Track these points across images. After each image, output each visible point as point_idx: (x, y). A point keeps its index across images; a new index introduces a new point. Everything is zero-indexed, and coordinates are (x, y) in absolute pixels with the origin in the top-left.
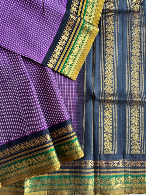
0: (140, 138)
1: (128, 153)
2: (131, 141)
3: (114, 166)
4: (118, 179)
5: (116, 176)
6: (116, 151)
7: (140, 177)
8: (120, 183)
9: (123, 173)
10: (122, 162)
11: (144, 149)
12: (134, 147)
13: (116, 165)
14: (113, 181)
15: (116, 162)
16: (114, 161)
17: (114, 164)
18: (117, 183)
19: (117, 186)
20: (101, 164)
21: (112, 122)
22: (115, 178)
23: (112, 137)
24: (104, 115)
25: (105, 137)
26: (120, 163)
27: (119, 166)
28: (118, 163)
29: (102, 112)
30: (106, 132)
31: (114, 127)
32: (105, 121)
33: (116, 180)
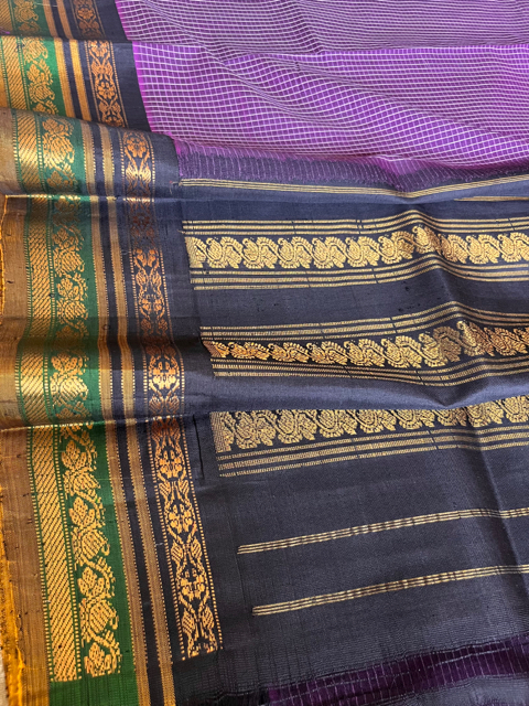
1: (206, 333)
3: (136, 269)
4: (75, 283)
5: (88, 275)
6: (205, 284)
8: (58, 296)
9: (103, 313)
10: (159, 308)
13: (140, 278)
14: (69, 259)
15: (157, 279)
16: (159, 270)
17: (148, 269)
18: (57, 280)
19: (42, 282)
21: (328, 267)
22: (79, 272)
23: (262, 270)
24: (350, 236)
25: (258, 243)
26: (151, 300)
27: (138, 293)
28: (150, 291)
29: (358, 230)
30: (280, 247)
31: (307, 276)
32: (323, 241)
33: (72, 274)
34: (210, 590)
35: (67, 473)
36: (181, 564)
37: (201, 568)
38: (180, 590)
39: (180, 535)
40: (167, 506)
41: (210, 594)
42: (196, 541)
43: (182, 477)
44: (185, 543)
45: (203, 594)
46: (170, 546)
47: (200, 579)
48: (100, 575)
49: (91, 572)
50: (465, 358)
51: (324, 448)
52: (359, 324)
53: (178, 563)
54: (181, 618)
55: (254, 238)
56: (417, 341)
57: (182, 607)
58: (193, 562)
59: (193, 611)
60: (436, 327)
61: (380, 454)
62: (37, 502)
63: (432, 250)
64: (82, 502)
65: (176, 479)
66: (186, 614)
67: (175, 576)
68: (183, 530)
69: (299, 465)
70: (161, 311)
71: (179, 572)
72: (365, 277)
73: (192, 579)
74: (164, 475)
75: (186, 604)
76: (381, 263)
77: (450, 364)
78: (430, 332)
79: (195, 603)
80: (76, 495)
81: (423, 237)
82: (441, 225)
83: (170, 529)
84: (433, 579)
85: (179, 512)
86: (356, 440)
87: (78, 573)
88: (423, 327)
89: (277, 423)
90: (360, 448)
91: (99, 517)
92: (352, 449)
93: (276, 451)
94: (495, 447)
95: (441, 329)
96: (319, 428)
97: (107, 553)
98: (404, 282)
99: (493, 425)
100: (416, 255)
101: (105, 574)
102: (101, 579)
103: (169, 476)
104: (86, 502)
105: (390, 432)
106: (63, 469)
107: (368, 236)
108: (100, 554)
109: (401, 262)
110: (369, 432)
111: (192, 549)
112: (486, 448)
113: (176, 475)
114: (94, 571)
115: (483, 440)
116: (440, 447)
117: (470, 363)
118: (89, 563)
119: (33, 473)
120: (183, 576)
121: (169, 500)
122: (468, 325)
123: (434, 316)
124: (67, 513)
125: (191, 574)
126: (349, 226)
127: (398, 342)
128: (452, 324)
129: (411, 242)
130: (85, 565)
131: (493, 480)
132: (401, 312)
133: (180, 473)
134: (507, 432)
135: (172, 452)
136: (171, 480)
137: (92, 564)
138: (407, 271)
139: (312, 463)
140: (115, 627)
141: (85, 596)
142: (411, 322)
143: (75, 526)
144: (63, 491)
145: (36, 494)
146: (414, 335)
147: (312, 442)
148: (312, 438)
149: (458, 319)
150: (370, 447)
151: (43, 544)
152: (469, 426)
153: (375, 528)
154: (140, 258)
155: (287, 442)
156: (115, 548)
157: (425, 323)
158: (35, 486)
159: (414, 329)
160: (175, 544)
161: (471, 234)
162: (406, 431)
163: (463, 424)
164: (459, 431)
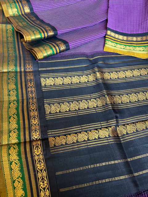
0: (66, 113)
1: (45, 101)
2: (59, 103)
3: (28, 87)
4: (14, 92)
5: (17, 90)
6: (45, 89)
7: (16, 117)
8: (9, 95)
9: (20, 98)
10: (34, 96)
11: (52, 118)
12: (53, 107)
13: (29, 89)
14: (12, 86)
15: (33, 89)
16: (34, 87)
17: (31, 87)
18: (9, 91)
20: (30, 76)
21: (75, 83)
22: (15, 89)
23: (59, 85)
24: (81, 75)
25: (58, 79)
26: (32, 94)
27: (29, 93)
28: (32, 92)
29: (83, 74)
30: (64, 79)
31: (70, 86)
32: (74, 77)
33: (13, 90)
34: (48, 185)
35: (10, 155)
36: (41, 178)
37: (46, 179)
38: (40, 185)
39: (40, 170)
40: (37, 162)
41: (48, 186)
42: (44, 172)
43: (41, 154)
44: (42, 172)
45: (46, 186)
46: (38, 173)
47: (45, 182)
48: (19, 182)
49: (17, 181)
50: (106, 104)
51: (79, 145)
52: (82, 96)
53: (40, 178)
54: (40, 193)
55: (57, 78)
56: (96, 100)
57: (41, 190)
58: (44, 177)
59: (44, 191)
60: (100, 97)
61: (94, 146)
62: (3, 164)
63: (100, 78)
64: (14, 163)
65: (39, 155)
66: (42, 192)
67: (39, 182)
68: (41, 169)
69: (72, 150)
70: (34, 97)
71: (40, 180)
72: (84, 85)
73: (43, 182)
74: (36, 154)
75: (42, 189)
76: (88, 81)
77: (103, 106)
78: (99, 98)
79: (44, 189)
80: (13, 161)
81: (98, 75)
82: (104, 70)
83: (37, 169)
84: (107, 180)
85: (40, 164)
86: (87, 142)
87: (14, 182)
88: (97, 97)
89: (66, 138)
90: (88, 144)
91: (19, 167)
92: (86, 144)
93: (66, 146)
94: (125, 141)
95: (102, 97)
96: (77, 139)
97: (21, 176)
98: (94, 86)
99: (124, 135)
100: (96, 79)
101: (21, 182)
102: (20, 183)
103: (37, 154)
104: (15, 163)
105: (96, 139)
106: (9, 154)
107: (85, 75)
108: (19, 177)
109: (93, 81)
110: (91, 139)
111: (43, 174)
112: (122, 142)
113: (39, 154)
114: (18, 181)
115: (122, 140)
116: (110, 143)
117: (108, 105)
118: (16, 179)
119: (2, 156)
120: (41, 182)
121: (37, 161)
122: (108, 96)
123: (100, 94)
124: (11, 166)
125: (43, 181)
126: (81, 73)
127: (91, 100)
128: (104, 96)
129: (95, 76)
130: (16, 180)
131: (125, 151)
132: (92, 93)
133: (40, 153)
134: (128, 136)
135: (38, 148)
136: (38, 155)
137: (17, 179)
138: (94, 83)
139: (75, 149)
140: (24, 195)
141: (16, 188)
142: (95, 96)
143: (13, 169)
144: (9, 160)
145: (2, 162)
146: (95, 99)
147: (76, 143)
148: (76, 142)
149: (105, 95)
150: (91, 144)
151: (5, 175)
152: (118, 136)
153: (92, 166)
154: (29, 84)
155: (69, 143)
156: (23, 175)
157: (98, 96)
158: (2, 160)
159: (95, 97)
160: (39, 173)
161: (111, 72)
162: (101, 138)
163: (116, 136)
164: (115, 138)
